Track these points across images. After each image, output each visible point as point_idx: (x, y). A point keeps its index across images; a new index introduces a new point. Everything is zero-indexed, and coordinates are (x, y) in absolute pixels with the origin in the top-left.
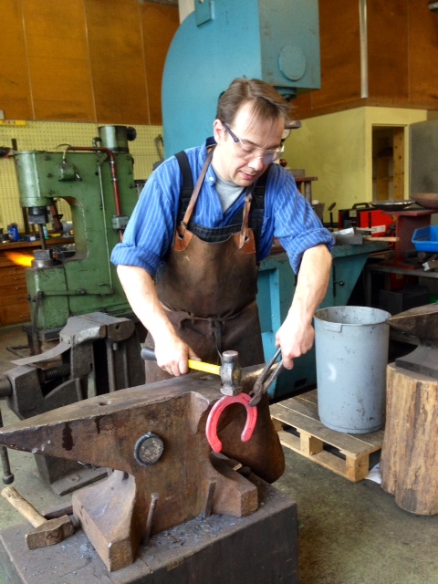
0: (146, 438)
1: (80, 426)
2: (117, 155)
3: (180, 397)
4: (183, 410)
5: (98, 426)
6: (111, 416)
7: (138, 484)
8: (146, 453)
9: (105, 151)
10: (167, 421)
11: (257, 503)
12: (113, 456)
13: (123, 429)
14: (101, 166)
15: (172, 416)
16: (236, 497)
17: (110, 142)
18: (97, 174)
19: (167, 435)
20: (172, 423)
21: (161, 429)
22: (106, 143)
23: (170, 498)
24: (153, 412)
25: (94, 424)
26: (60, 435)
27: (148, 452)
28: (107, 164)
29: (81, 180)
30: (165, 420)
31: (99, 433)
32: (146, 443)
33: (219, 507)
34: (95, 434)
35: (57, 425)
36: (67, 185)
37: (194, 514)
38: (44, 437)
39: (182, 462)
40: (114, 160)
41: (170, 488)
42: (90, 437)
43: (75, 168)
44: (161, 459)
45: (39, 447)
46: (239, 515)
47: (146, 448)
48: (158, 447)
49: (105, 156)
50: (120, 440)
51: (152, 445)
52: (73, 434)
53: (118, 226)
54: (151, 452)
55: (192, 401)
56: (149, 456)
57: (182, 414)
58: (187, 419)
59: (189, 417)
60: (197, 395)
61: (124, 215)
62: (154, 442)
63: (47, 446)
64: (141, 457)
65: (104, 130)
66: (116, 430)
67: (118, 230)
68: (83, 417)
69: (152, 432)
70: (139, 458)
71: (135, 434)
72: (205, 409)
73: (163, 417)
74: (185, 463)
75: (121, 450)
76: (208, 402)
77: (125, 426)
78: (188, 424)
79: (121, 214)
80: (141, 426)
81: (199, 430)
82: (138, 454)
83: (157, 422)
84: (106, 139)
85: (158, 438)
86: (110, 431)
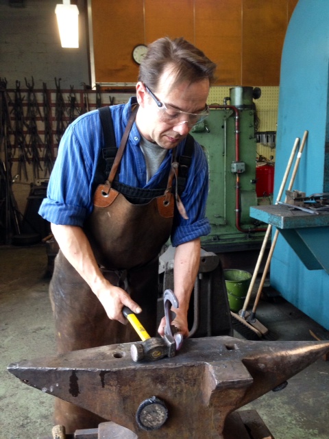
0: (149, 403)
1: (86, 377)
2: (241, 111)
4: (195, 380)
5: (102, 380)
6: (115, 373)
9: (232, 108)
10: (176, 388)
12: (116, 411)
13: (127, 388)
14: (227, 120)
15: (183, 383)
17: (238, 101)
18: (223, 127)
19: (176, 402)
20: (182, 391)
21: (169, 395)
22: (234, 102)
24: (162, 377)
25: (99, 377)
26: (68, 382)
27: (149, 417)
28: (232, 119)
29: (209, 132)
30: (174, 387)
31: (103, 387)
32: (149, 408)
34: (100, 387)
35: (65, 372)
36: (198, 135)
38: (53, 379)
39: (191, 433)
40: (239, 115)
42: (95, 389)
43: (205, 122)
44: (167, 424)
45: (48, 388)
47: (149, 413)
48: (161, 414)
49: (232, 112)
50: (124, 399)
51: (155, 411)
52: (79, 382)
53: (235, 170)
54: (153, 417)
55: (206, 372)
56: (151, 422)
57: (194, 384)
58: (200, 390)
59: (202, 388)
60: (210, 368)
61: (242, 162)
62: (157, 408)
63: (55, 388)
64: (142, 421)
65: (234, 91)
66: (120, 387)
67: (235, 173)
68: (89, 369)
69: (157, 397)
70: (140, 421)
71: (140, 395)
72: (214, 388)
73: (173, 383)
74: (194, 433)
75: (124, 408)
76: (217, 382)
77: (130, 386)
78: (200, 396)
79: (240, 160)
80: (147, 388)
81: (211, 404)
82: (139, 417)
83: (165, 387)
84: (234, 99)
85: (163, 405)
86: (114, 388)
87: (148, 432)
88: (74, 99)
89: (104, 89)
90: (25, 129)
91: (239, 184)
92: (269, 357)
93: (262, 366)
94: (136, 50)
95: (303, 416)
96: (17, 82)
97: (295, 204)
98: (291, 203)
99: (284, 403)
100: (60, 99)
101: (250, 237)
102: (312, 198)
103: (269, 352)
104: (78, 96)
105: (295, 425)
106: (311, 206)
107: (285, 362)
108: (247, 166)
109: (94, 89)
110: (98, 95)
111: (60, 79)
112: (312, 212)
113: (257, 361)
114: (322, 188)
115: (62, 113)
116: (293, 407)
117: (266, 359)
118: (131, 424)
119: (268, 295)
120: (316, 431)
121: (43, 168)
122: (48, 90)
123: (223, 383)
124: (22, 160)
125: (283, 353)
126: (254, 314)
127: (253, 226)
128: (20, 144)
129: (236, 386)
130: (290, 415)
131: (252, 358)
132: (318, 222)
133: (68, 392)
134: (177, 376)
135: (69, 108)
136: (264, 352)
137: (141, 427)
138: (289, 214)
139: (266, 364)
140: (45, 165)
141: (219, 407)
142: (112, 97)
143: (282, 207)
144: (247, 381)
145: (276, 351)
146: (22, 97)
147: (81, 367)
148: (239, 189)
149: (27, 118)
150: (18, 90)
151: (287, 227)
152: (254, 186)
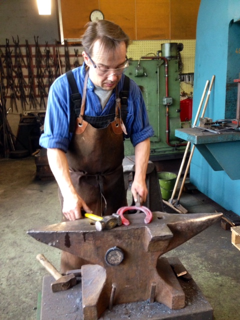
0: (112, 250)
1: (74, 236)
2: (170, 60)
3: (137, 229)
4: (139, 237)
5: (84, 237)
6: (92, 233)
7: (108, 274)
8: (112, 258)
9: (163, 58)
10: (128, 242)
11: (184, 303)
12: (93, 256)
13: (99, 242)
14: (160, 67)
15: (132, 239)
16: (170, 297)
17: (167, 53)
18: (157, 72)
19: (128, 250)
20: (131, 243)
21: (124, 246)
22: (164, 54)
23: (129, 286)
24: (119, 235)
25: (82, 236)
26: (64, 239)
27: (113, 258)
28: (163, 66)
29: (147, 76)
30: (127, 241)
31: (85, 241)
32: (112, 253)
33: (160, 299)
34: (83, 242)
35: (62, 233)
36: (139, 79)
37: (144, 299)
38: (55, 238)
39: (137, 267)
40: (167, 64)
41: (128, 280)
42: (80, 243)
43: (144, 69)
44: (123, 262)
45: (52, 243)
46: (171, 308)
47: (112, 256)
48: (120, 257)
49: (163, 61)
50: (97, 248)
51: (116, 255)
52: (70, 239)
53: (165, 103)
54: (115, 258)
55: (145, 232)
56: (114, 261)
57: (139, 239)
58: (142, 242)
59: (143, 241)
60: (148, 229)
61: (170, 97)
62: (117, 253)
63: (56, 243)
64: (108, 260)
65: (165, 46)
66: (95, 241)
67: (165, 106)
68: (76, 231)
69: (117, 247)
70: (107, 261)
71: (107, 246)
72: (150, 240)
73: (126, 239)
74: (139, 268)
75: (98, 254)
76: (152, 237)
77: (101, 240)
78: (142, 245)
79: (168, 96)
80: (111, 242)
81: (149, 250)
82: (107, 258)
83: (122, 241)
84: (164, 51)
85: (121, 251)
86: (91, 242)
87: (112, 267)
88: (48, 52)
89: (70, 44)
90: (14, 74)
91: (168, 113)
92: (183, 222)
93: (179, 228)
94: (93, 14)
95: (210, 265)
96: (7, 40)
97: (205, 127)
98: (203, 127)
99: (198, 257)
100: (38, 51)
101: (176, 150)
102: (217, 123)
103: (184, 220)
104: (51, 49)
105: (204, 270)
106: (216, 128)
107: (193, 225)
108: (174, 100)
109: (63, 43)
110: (66, 48)
111: (38, 37)
112: (216, 132)
113: (176, 225)
114: (224, 115)
115: (40, 62)
116: (203, 259)
117: (181, 224)
118: (102, 263)
119: (189, 189)
120: (218, 274)
121: (28, 103)
122: (30, 45)
123: (155, 237)
124: (13, 97)
125: (192, 220)
126: (179, 201)
127: (178, 142)
128: (11, 86)
129: (164, 239)
130: (201, 264)
131: (174, 224)
132: (220, 139)
133: (64, 245)
134: (129, 234)
135: (45, 58)
136: (181, 220)
137: (108, 264)
138: (201, 134)
139: (181, 227)
140: (30, 101)
141: (153, 252)
142: (76, 49)
143: (197, 129)
144: (170, 235)
145: (188, 219)
146: (11, 51)
147: (72, 230)
148: (168, 116)
149: (15, 67)
150: (8, 46)
151: (200, 143)
152: (179, 114)
